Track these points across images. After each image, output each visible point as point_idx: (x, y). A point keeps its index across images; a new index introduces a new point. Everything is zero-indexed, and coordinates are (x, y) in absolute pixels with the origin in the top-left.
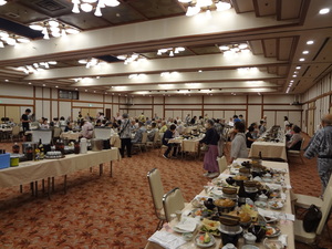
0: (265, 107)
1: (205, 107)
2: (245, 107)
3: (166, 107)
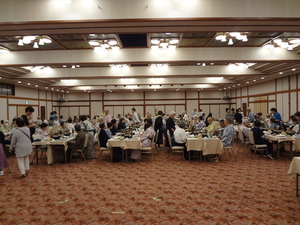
0: (201, 102)
1: (147, 103)
2: (183, 102)
3: (105, 103)
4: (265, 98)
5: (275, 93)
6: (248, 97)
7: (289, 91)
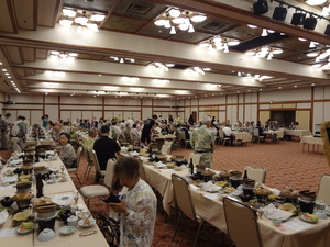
1: (106, 108)
3: (62, 107)
4: (216, 108)
5: (226, 105)
6: (199, 106)
7: (238, 104)
